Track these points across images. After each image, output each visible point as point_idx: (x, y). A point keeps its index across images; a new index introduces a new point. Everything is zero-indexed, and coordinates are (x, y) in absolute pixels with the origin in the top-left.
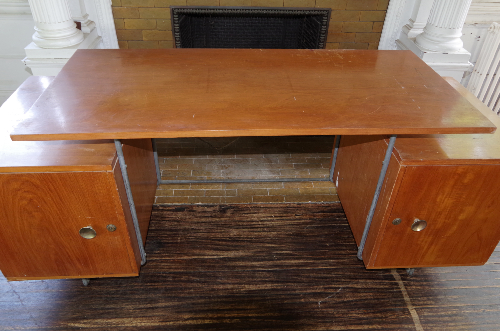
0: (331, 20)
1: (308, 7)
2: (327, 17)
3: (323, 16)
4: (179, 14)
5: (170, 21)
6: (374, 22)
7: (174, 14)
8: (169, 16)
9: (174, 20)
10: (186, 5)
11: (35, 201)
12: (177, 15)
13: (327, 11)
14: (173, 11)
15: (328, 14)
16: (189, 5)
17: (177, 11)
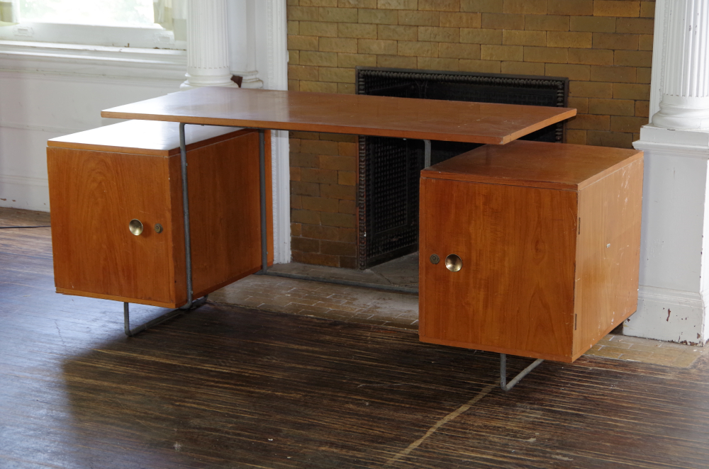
0: (570, 95)
1: (535, 74)
2: (563, 89)
3: (556, 87)
4: (365, 77)
5: (354, 85)
6: (635, 101)
7: (359, 78)
8: (353, 79)
9: (359, 85)
10: (374, 65)
11: (103, 184)
12: (363, 78)
13: (561, 81)
14: (359, 73)
15: (563, 84)
16: (379, 66)
17: (362, 72)
